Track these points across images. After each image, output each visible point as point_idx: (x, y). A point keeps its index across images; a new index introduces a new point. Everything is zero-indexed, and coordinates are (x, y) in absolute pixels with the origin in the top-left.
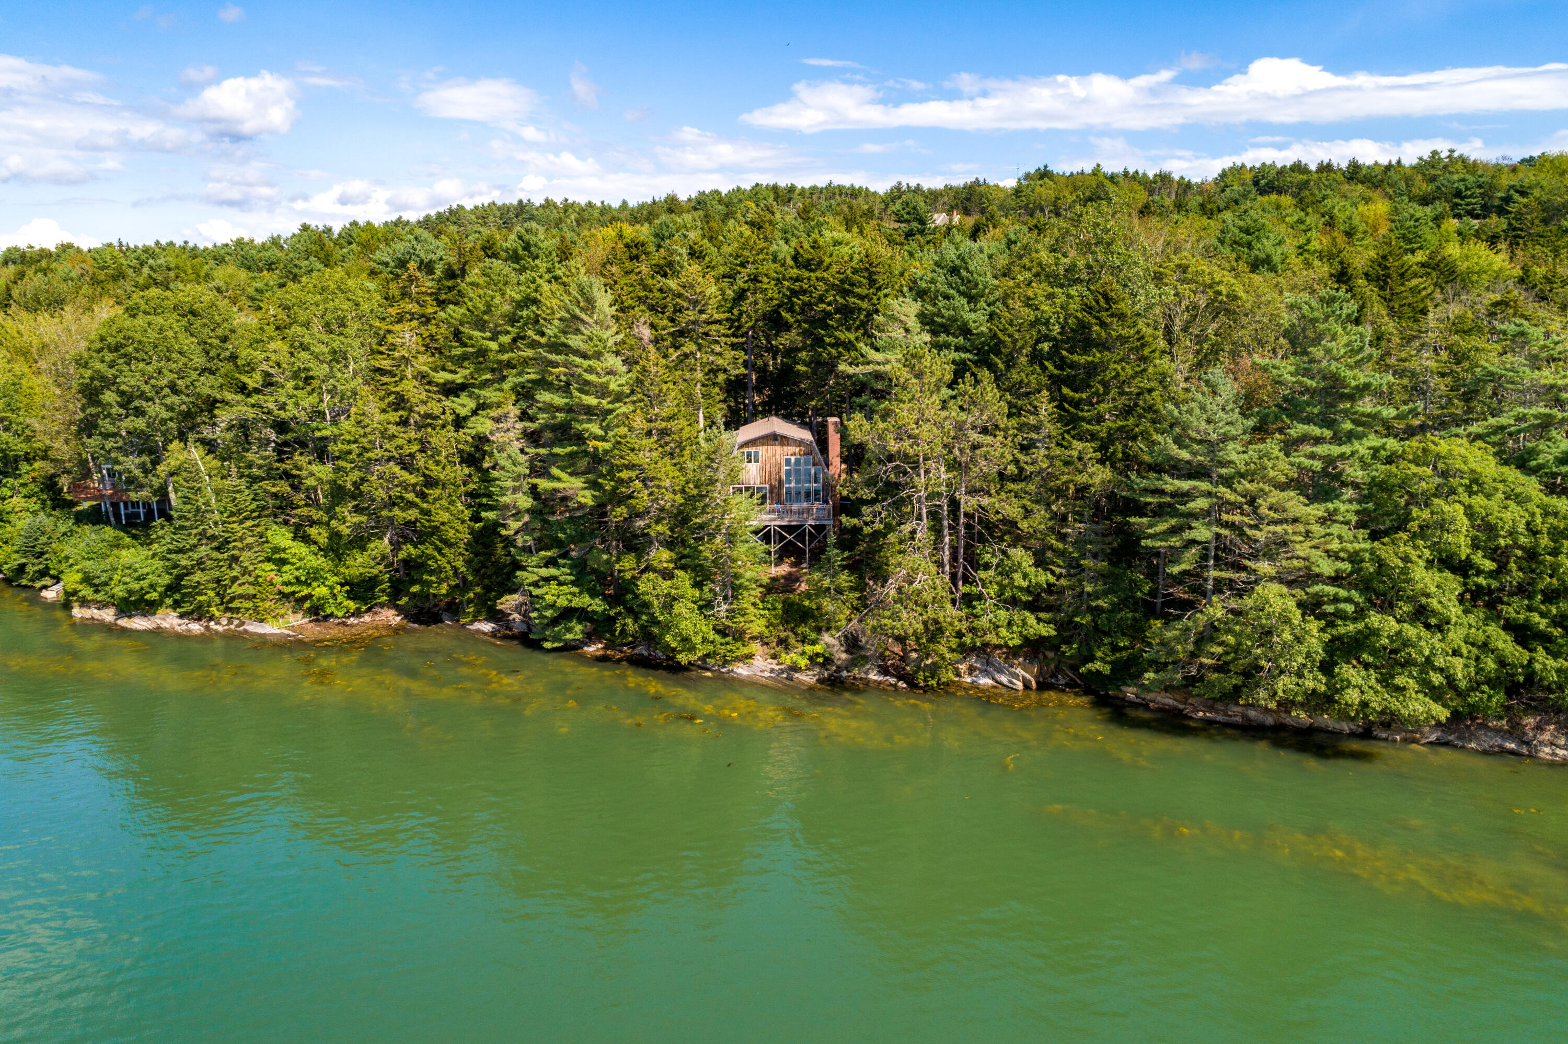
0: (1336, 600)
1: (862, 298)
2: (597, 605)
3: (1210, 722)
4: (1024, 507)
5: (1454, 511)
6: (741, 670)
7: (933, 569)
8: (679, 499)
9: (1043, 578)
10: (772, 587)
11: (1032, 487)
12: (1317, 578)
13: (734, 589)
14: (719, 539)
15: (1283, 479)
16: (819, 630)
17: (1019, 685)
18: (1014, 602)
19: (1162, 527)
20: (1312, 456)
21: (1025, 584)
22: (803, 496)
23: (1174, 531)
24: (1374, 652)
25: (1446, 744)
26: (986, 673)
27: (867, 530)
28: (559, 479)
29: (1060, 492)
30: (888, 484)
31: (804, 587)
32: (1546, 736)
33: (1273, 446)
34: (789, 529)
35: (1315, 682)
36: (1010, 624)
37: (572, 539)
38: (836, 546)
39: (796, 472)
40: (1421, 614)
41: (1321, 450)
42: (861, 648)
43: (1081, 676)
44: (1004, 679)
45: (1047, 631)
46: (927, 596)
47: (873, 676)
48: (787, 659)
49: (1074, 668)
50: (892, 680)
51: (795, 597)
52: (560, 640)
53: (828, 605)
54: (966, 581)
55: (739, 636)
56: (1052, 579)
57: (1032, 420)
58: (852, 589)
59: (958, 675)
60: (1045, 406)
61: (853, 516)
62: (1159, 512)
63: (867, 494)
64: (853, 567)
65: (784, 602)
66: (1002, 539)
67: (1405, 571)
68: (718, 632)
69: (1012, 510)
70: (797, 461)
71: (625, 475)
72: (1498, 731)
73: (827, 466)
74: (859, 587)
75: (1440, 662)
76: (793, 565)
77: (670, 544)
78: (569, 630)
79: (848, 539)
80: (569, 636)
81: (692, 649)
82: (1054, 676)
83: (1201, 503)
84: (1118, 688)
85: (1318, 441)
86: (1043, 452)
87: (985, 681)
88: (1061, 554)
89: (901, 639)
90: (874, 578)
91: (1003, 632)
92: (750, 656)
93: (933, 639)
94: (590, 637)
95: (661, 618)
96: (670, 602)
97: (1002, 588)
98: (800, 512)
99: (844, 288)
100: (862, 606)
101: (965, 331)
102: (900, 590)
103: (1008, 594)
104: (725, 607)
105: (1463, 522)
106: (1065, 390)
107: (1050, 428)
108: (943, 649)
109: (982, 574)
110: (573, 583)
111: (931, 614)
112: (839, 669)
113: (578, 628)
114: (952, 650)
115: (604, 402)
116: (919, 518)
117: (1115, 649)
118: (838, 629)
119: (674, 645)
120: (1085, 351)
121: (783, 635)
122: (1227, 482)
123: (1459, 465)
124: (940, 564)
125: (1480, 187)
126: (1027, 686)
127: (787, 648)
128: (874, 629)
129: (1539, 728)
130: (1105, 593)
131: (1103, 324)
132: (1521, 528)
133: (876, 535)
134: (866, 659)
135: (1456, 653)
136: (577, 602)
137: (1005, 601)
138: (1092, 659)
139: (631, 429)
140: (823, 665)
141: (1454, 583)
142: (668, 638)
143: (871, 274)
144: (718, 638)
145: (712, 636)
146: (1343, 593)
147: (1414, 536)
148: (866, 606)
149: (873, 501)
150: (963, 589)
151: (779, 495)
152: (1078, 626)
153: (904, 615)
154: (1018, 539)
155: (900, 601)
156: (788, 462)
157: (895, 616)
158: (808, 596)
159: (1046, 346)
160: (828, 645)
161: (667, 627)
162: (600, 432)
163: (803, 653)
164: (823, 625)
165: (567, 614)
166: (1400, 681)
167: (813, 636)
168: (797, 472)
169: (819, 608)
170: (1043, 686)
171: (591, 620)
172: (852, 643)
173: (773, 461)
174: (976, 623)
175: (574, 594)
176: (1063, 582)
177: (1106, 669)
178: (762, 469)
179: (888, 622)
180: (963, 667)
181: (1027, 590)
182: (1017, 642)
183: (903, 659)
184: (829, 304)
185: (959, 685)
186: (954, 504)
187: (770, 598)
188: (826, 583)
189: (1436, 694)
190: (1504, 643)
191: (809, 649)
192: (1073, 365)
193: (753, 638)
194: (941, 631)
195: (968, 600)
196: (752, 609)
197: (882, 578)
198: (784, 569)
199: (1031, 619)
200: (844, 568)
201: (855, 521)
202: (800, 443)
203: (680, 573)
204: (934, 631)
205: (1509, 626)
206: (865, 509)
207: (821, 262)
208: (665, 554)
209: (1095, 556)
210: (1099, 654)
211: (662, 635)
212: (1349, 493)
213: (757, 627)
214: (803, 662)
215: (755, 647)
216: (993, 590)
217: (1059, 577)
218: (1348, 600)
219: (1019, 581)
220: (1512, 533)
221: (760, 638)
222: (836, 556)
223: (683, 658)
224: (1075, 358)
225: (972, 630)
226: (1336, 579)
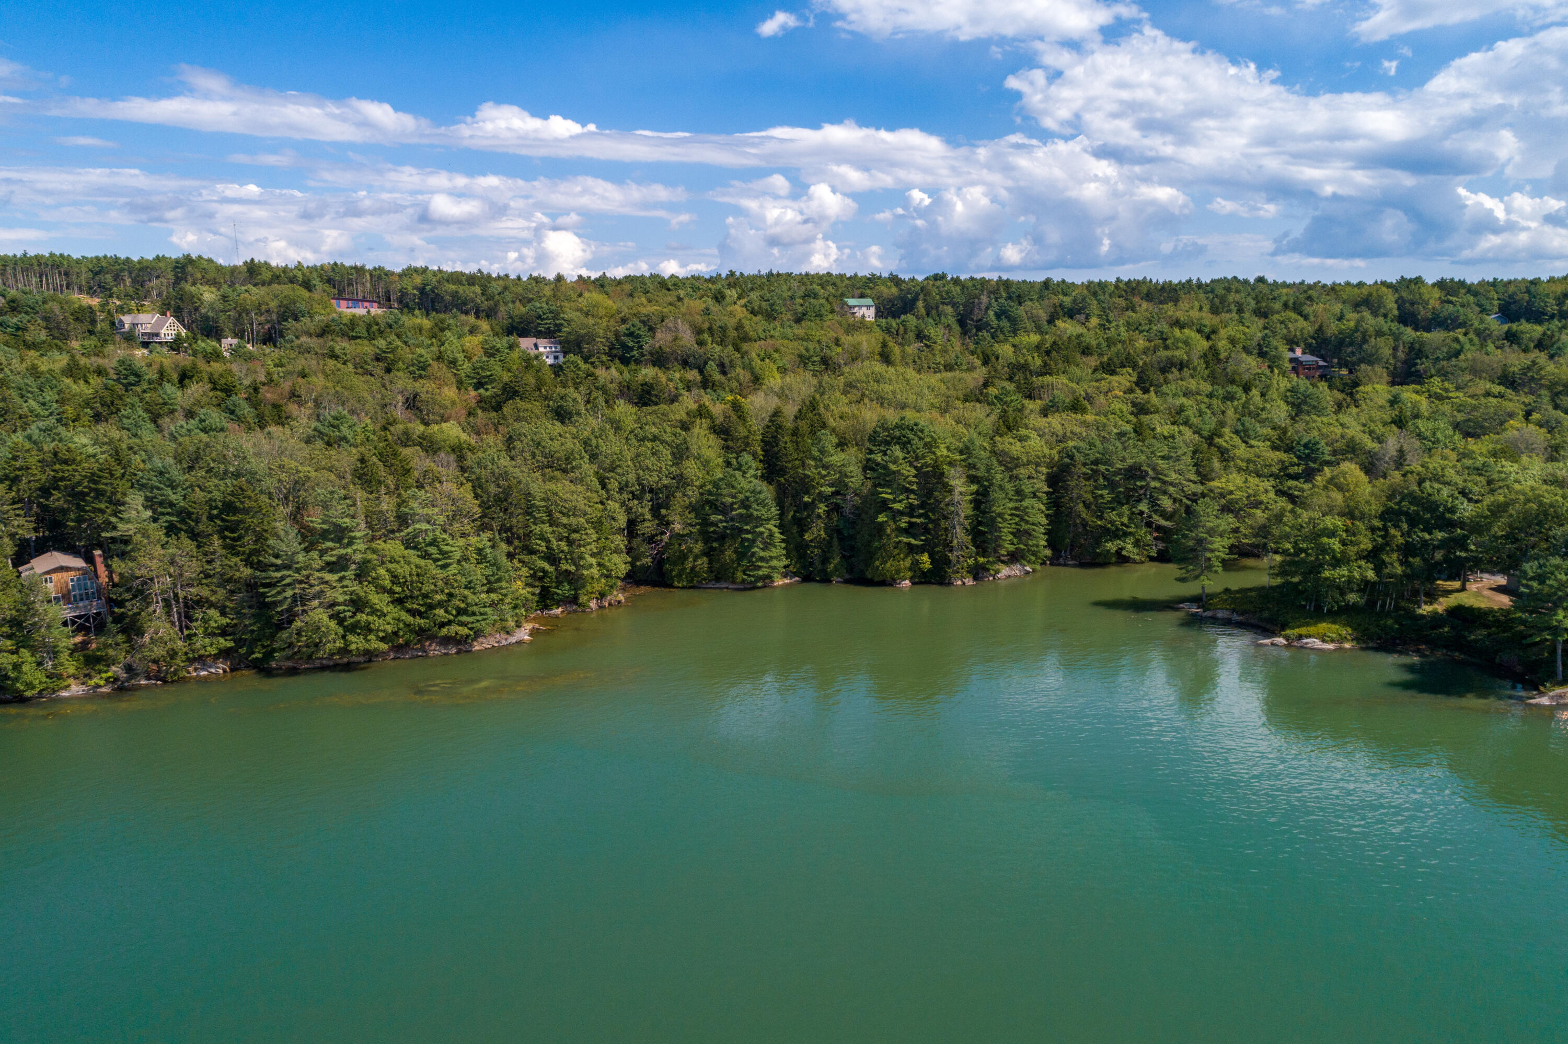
0: (344, 611)
1: (106, 484)
3: (308, 669)
4: (212, 590)
5: (382, 571)
6: (65, 694)
7: (168, 625)
8: (14, 612)
9: (224, 621)
10: (74, 651)
11: (215, 580)
12: (339, 604)
13: (54, 653)
14: (43, 630)
15: (318, 567)
16: (108, 665)
17: (221, 671)
18: (213, 634)
19: (273, 592)
20: (332, 556)
21: (216, 625)
22: (84, 597)
23: (279, 593)
24: (361, 628)
25: (399, 658)
26: (203, 669)
27: (130, 613)
29: (229, 580)
30: (138, 590)
31: (94, 646)
32: (433, 648)
33: (315, 554)
34: (79, 617)
35: (340, 644)
36: (212, 645)
38: (112, 623)
39: (79, 584)
40: (374, 612)
41: (334, 553)
42: (134, 670)
43: (250, 661)
44: (213, 670)
45: (230, 644)
46: (166, 638)
47: (143, 682)
48: (92, 682)
49: (247, 659)
50: (153, 682)
51: (89, 652)
53: (111, 652)
54: (188, 628)
55: (60, 677)
56: (229, 621)
57: (211, 549)
58: (124, 642)
59: (189, 673)
60: (217, 542)
61: (121, 608)
62: (270, 586)
63: (127, 596)
64: (123, 631)
65: (84, 656)
66: (203, 606)
67: (366, 597)
68: (47, 677)
69: (205, 592)
70: (78, 579)
72: (416, 649)
73: (97, 578)
74: (129, 640)
75: (382, 628)
76: (84, 635)
77: (9, 637)
79: (118, 619)
81: (33, 688)
82: (239, 664)
83: (288, 581)
84: (268, 663)
85: (332, 549)
86: (219, 563)
87: (203, 673)
88: (232, 609)
89: (155, 661)
90: (137, 635)
91: (209, 648)
92: (69, 686)
93: (172, 658)
95: (12, 675)
96: (16, 667)
97: (206, 629)
98: (85, 607)
99: (94, 478)
100: (132, 649)
101: (171, 505)
102: (151, 638)
103: (210, 630)
104: (50, 663)
105: (387, 576)
106: (226, 533)
107: (221, 552)
108: (178, 662)
109: (195, 624)
111: (169, 645)
112: (123, 682)
114: (183, 661)
116: (157, 602)
117: (263, 646)
118: (119, 663)
119: (22, 688)
120: (234, 515)
121: (87, 672)
122: (298, 571)
123: (387, 553)
124: (173, 623)
125: (551, 312)
126: (225, 671)
127: (91, 678)
128: (140, 659)
129: (430, 645)
130: (255, 624)
131: (242, 503)
132: (408, 574)
133: (135, 614)
134: (138, 675)
135: (389, 624)
137: (209, 634)
138: (253, 653)
140: (113, 682)
141: (386, 597)
142: (18, 685)
143: (111, 470)
144: (48, 680)
145: (44, 679)
146: (346, 608)
147: (369, 582)
148: (134, 649)
149: (131, 599)
150: (186, 632)
151: (69, 599)
152: (245, 640)
153: (155, 649)
154: (212, 605)
155: (153, 643)
156: (72, 580)
157: (151, 650)
158: (98, 649)
159: (215, 512)
160: (115, 672)
161: (16, 680)
163: (101, 678)
164: (109, 662)
166: (369, 638)
167: (105, 669)
169: (106, 655)
170: (232, 670)
172: (129, 669)
173: (62, 581)
174: (194, 647)
176: (235, 621)
177: (260, 656)
178: (56, 586)
179: (147, 654)
180: (191, 669)
181: (218, 628)
182: (216, 652)
183: (158, 671)
184: (85, 487)
185: (191, 678)
186: (176, 595)
187: (76, 654)
188: (110, 641)
189: (382, 639)
190: (409, 619)
191: (104, 675)
192: (227, 521)
193: (69, 677)
194: (176, 653)
195: (189, 637)
196: (66, 662)
197: (141, 633)
198: (79, 639)
199: (221, 640)
200: (118, 633)
201: (123, 610)
202: (79, 569)
203: (22, 650)
204: (173, 654)
205: (408, 611)
206: (127, 604)
207: (74, 460)
208: (8, 642)
209: (250, 607)
210: (256, 650)
211: (13, 685)
212: (354, 566)
213: (72, 670)
214: (102, 683)
215: (71, 681)
216: (201, 630)
217: (232, 619)
218: (349, 611)
219: (213, 624)
220: (404, 577)
221: (75, 677)
222: (114, 628)
223: (28, 694)
224: (229, 518)
225: (193, 651)
226: (344, 604)
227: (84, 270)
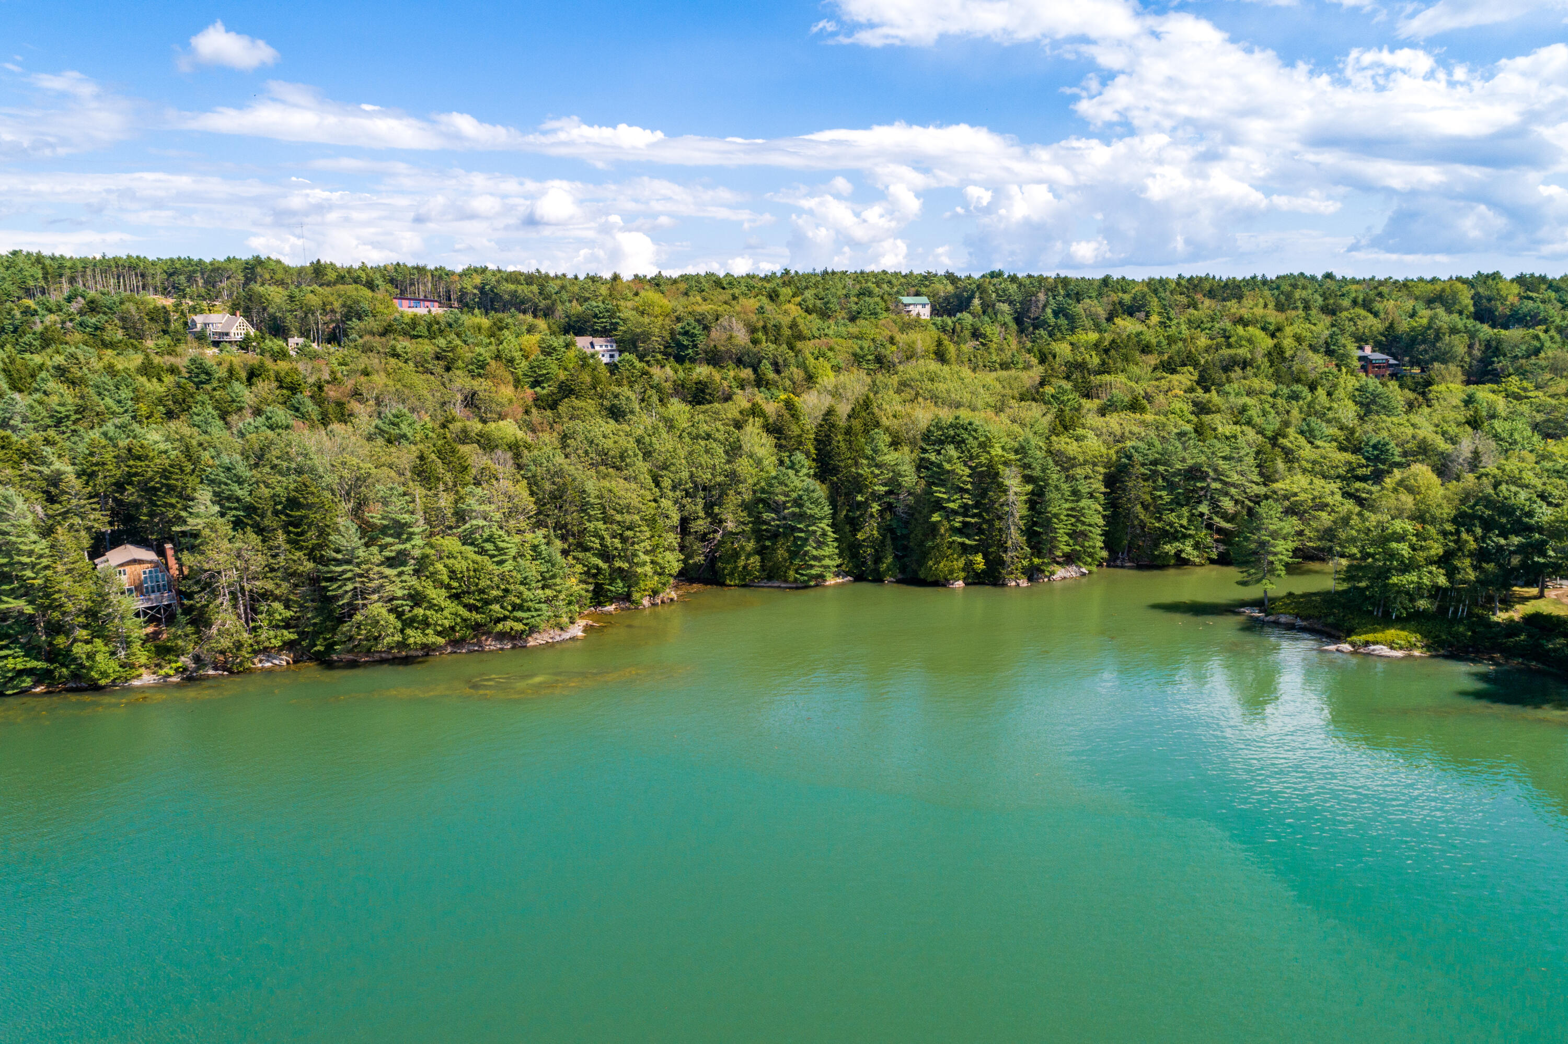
0: (403, 605)
1: (177, 480)
2: (40, 665)
3: (367, 662)
4: (277, 584)
5: (440, 566)
6: (136, 683)
7: (235, 618)
8: (89, 603)
9: (289, 614)
10: (145, 641)
11: (279, 574)
12: (398, 599)
13: (127, 643)
14: (116, 620)
15: (378, 561)
16: (178, 656)
17: (284, 663)
18: (277, 627)
19: (335, 586)
20: (391, 551)
21: (280, 618)
22: (156, 589)
23: (340, 587)
24: (419, 622)
25: (455, 652)
26: (268, 661)
27: (198, 605)
28: (6, 602)
29: (293, 574)
30: (206, 583)
31: (165, 636)
32: (488, 643)
33: (375, 549)
34: (151, 608)
35: (398, 637)
36: (276, 637)
37: (21, 633)
38: (182, 614)
40: (431, 606)
41: (393, 548)
42: (202, 660)
43: (313, 653)
44: (277, 662)
45: (294, 637)
46: (233, 630)
47: (211, 672)
48: (162, 672)
49: (309, 651)
50: (220, 672)
51: (160, 643)
52: (17, 688)
53: (180, 643)
54: (253, 620)
55: (132, 666)
56: (292, 614)
57: (276, 543)
58: (193, 634)
59: (254, 664)
60: (281, 537)
61: (190, 600)
62: (332, 580)
63: (196, 588)
64: (192, 622)
65: (155, 646)
66: (268, 599)
67: (424, 591)
68: (121, 666)
69: (270, 586)
70: (150, 572)
71: (56, 596)
72: (472, 644)
73: (168, 571)
74: (198, 632)
75: (440, 622)
76: (156, 626)
77: (85, 627)
78: (24, 681)
79: (187, 611)
80: (23, 685)
81: (108, 676)
82: (301, 656)
83: (349, 575)
84: (329, 656)
85: (391, 545)
86: (283, 557)
87: (268, 665)
88: (295, 602)
89: (222, 652)
90: (205, 627)
91: (273, 641)
92: (140, 675)
93: (238, 649)
94: (36, 684)
95: (87, 664)
96: (91, 656)
97: (271, 621)
98: (156, 599)
99: (165, 474)
100: (200, 640)
101: (238, 500)
102: (219, 630)
103: (274, 622)
104: (123, 653)
105: (445, 571)
106: (291, 528)
107: (285, 546)
108: (244, 653)
109: (260, 616)
110: (24, 656)
111: (236, 638)
112: (192, 672)
113: (28, 680)
114: (248, 653)
115: (33, 559)
116: (225, 595)
117: (325, 639)
118: (188, 654)
119: (96, 676)
120: (298, 510)
121: (157, 662)
122: (358, 565)
123: (445, 549)
124: (239, 616)
126: (288, 663)
127: (161, 667)
128: (208, 650)
129: (486, 640)
130: (317, 617)
131: (306, 498)
132: (465, 569)
133: (203, 606)
134: (206, 665)
135: (446, 618)
136: (29, 665)
137: (274, 627)
138: (316, 645)
139: (55, 572)
140: (182, 672)
141: (444, 592)
142: (93, 673)
143: (181, 466)
144: (121, 669)
145: (118, 668)
146: (404, 603)
147: (427, 577)
148: (202, 640)
149: (199, 592)
150: (252, 625)
151: (142, 590)
152: (308, 632)
153: (222, 640)
154: (277, 598)
155: (220, 635)
156: (145, 573)
157: (218, 642)
158: (169, 640)
159: (279, 507)
160: (184, 662)
161: (91, 668)
162: (33, 575)
163: (171, 668)
164: (179, 652)
165: (20, 673)
166: (427, 632)
167: (175, 659)
168: (151, 577)
169: (176, 645)
170: (295, 662)
171: (35, 674)
172: (197, 659)
173: (135, 573)
174: (259, 639)
175: (26, 661)
176: (298, 614)
177: (322, 649)
178: (129, 578)
179: (214, 645)
180: (256, 660)
181: (282, 620)
182: (280, 644)
183: (225, 662)
184: (157, 483)
185: (256, 669)
186: (242, 588)
187: (148, 645)
188: (179, 632)
189: (439, 634)
190: (465, 613)
191: (174, 665)
192: (291, 516)
193: (140, 666)
194: (242, 645)
195: (254, 629)
196: (138, 652)
197: (209, 625)
198: (150, 629)
199: (285, 632)
200: (187, 624)
201: (191, 602)
202: (151, 562)
203: (96, 640)
204: (239, 646)
205: (465, 606)
206: (196, 596)
207: (147, 456)
208: (84, 632)
209: (313, 601)
210: (318, 643)
211: (88, 673)
212: (412, 561)
213: (143, 660)
214: (172, 672)
215: (142, 670)
216: (266, 623)
217: (296, 612)
218: (407, 605)
219: (278, 617)
220: (461, 572)
221: (147, 667)
222: (183, 619)
223: (103, 682)
224: (293, 513)
225: (258, 643)
226: (402, 598)
227: (159, 271)
